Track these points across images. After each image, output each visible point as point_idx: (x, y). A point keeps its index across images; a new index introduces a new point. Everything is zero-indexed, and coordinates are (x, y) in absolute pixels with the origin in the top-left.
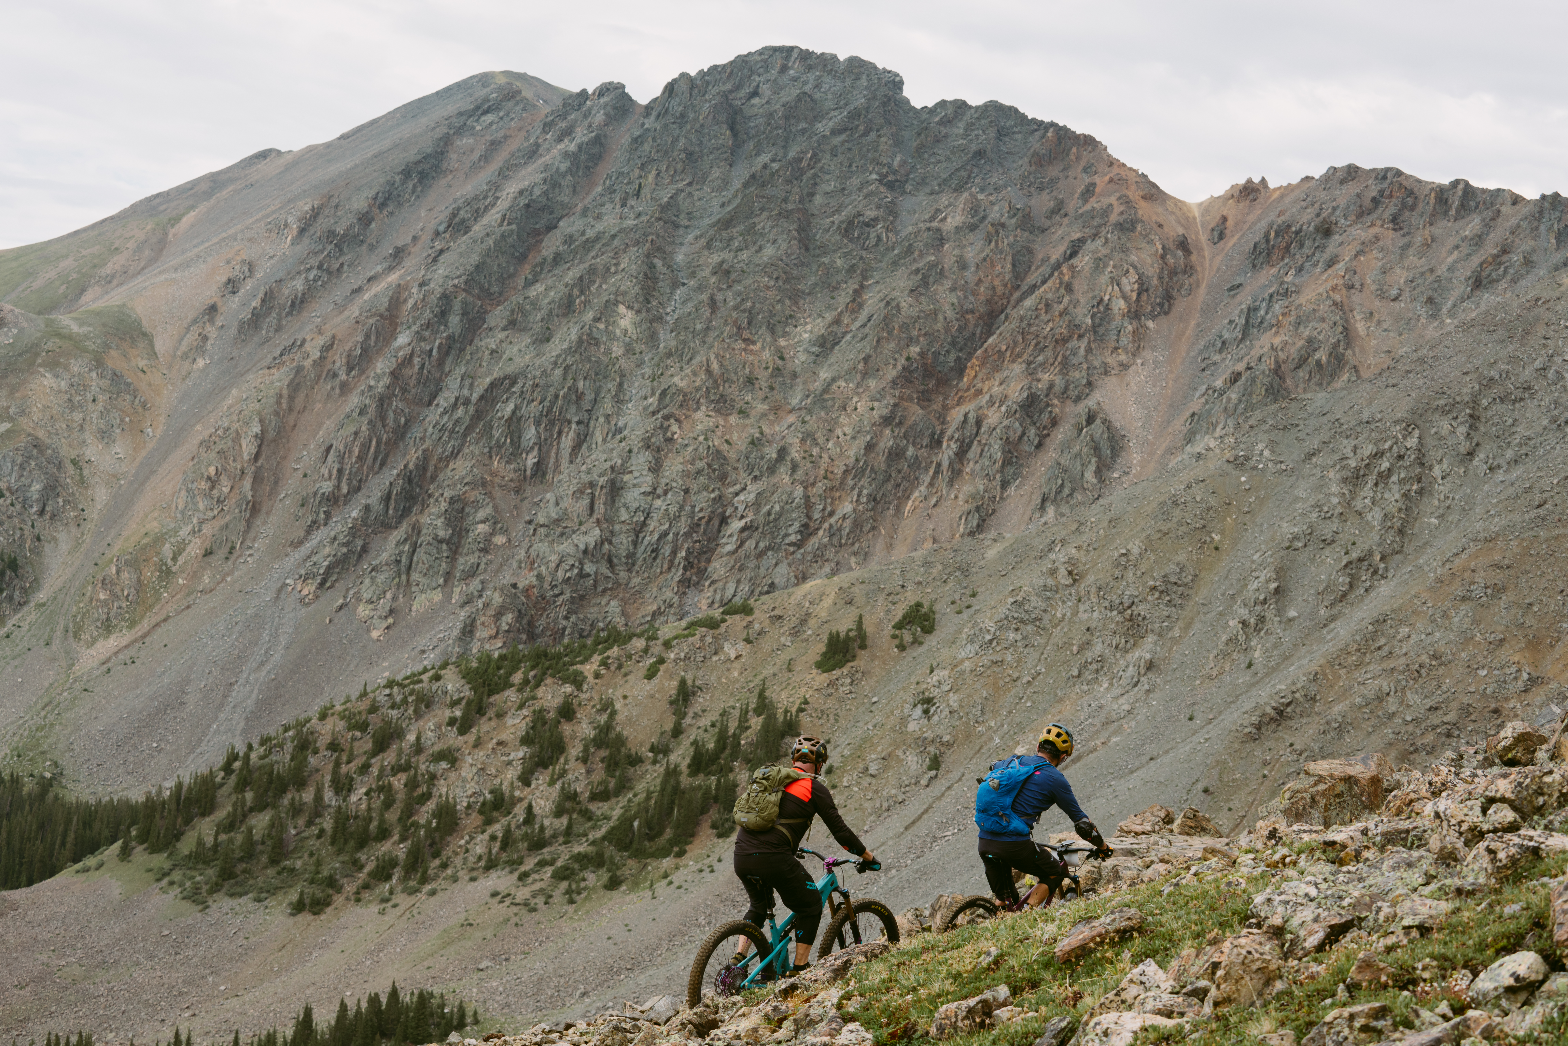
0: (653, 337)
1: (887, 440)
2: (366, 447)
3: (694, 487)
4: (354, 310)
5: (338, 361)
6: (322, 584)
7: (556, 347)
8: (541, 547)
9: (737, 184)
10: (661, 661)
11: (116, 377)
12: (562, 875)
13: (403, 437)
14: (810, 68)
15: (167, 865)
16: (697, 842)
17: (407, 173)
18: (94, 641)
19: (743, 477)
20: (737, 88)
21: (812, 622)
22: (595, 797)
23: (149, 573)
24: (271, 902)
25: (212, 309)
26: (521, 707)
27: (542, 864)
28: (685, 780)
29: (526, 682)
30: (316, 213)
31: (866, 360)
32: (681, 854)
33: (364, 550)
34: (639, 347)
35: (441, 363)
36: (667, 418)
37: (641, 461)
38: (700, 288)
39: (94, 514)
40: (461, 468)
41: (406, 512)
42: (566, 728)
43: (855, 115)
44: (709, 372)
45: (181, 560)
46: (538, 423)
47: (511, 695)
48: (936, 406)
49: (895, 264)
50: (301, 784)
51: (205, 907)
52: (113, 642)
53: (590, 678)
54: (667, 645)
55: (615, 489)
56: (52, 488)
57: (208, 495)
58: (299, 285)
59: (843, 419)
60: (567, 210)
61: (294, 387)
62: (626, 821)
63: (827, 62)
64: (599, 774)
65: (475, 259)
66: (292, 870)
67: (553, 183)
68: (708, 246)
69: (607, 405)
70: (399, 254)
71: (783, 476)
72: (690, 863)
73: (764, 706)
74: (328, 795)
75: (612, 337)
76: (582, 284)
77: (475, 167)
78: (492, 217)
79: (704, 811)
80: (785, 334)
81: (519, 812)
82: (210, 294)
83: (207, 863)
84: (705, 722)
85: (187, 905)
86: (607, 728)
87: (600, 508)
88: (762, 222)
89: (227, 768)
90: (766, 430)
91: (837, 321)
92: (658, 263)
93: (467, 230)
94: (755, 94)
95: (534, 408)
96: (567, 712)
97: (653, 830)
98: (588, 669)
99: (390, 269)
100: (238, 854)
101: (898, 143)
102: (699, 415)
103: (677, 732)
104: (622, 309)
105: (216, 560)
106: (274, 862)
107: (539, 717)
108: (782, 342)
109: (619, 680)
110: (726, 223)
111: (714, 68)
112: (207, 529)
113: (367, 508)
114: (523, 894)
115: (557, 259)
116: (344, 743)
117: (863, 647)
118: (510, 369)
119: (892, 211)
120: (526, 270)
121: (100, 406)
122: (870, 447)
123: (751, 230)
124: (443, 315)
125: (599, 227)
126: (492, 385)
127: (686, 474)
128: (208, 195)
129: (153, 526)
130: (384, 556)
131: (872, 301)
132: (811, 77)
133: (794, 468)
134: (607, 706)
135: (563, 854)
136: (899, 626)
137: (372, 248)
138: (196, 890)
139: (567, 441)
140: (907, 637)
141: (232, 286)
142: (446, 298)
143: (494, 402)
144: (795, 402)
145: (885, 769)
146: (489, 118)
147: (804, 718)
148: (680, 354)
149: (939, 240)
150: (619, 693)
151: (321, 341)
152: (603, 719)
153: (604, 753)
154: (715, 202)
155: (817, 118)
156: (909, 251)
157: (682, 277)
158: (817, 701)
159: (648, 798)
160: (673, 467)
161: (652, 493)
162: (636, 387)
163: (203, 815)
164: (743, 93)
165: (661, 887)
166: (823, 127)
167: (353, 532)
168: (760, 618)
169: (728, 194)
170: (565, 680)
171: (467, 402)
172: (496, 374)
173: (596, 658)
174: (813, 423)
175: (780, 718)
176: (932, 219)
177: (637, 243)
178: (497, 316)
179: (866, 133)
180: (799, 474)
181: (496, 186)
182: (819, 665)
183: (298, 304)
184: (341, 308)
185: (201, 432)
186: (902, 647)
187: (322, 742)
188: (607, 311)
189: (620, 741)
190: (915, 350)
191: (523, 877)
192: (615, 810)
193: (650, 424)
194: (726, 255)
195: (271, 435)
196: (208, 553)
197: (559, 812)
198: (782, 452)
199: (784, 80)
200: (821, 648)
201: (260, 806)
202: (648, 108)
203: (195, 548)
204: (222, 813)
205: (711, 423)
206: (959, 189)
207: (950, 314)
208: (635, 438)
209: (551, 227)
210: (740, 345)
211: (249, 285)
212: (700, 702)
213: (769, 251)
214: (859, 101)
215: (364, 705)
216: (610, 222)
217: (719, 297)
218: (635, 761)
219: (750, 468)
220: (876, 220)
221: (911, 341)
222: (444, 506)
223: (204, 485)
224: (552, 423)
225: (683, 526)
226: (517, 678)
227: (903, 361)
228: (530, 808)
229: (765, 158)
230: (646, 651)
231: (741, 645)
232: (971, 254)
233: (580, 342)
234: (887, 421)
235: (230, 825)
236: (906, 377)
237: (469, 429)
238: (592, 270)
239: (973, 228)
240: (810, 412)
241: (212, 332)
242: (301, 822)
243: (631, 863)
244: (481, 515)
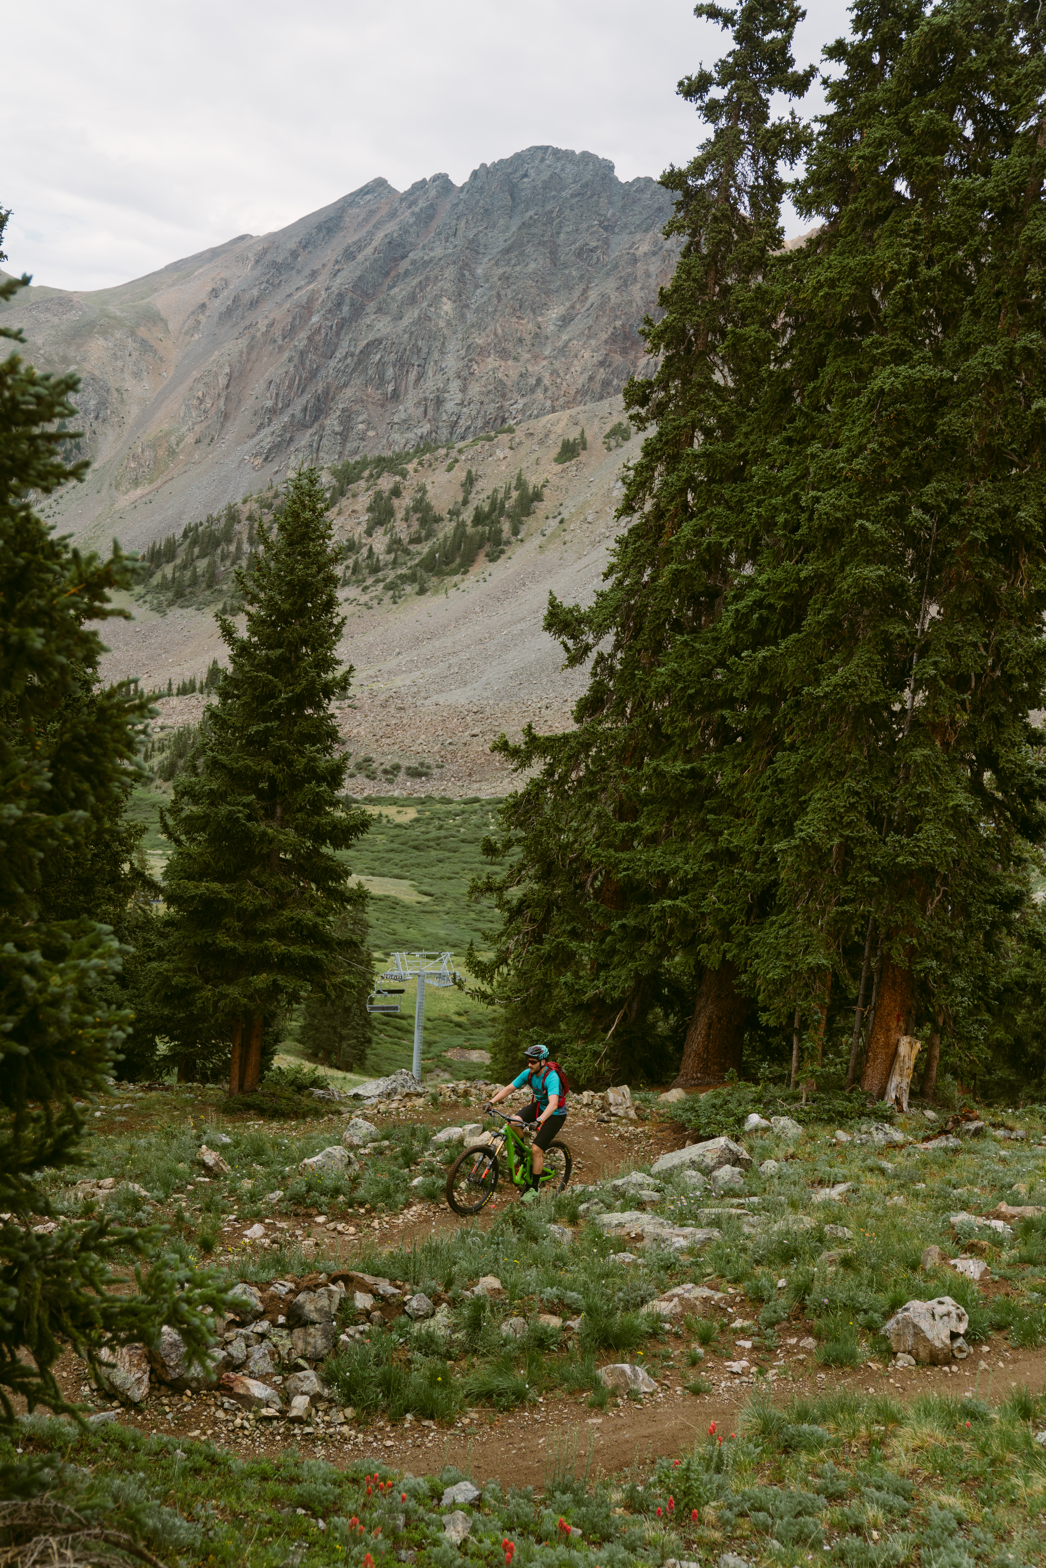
0: (463, 316)
1: (602, 374)
2: (292, 380)
3: (486, 400)
4: (287, 305)
5: (277, 332)
6: (266, 459)
7: (406, 321)
8: (396, 436)
9: (514, 229)
10: (456, 461)
11: (143, 342)
12: (390, 587)
13: (315, 376)
14: (558, 159)
15: (143, 592)
16: (476, 565)
17: (319, 228)
18: (128, 491)
19: (515, 396)
20: (515, 172)
21: (552, 436)
22: (412, 541)
23: (161, 452)
24: (207, 610)
25: (203, 306)
26: (368, 490)
27: (377, 581)
28: (470, 530)
29: (371, 476)
30: (265, 251)
31: (589, 328)
32: (465, 573)
33: (291, 439)
34: (454, 323)
35: (338, 334)
36: (470, 361)
37: (455, 385)
38: (491, 288)
39: (130, 420)
40: (348, 392)
41: (317, 418)
42: (396, 502)
43: (586, 185)
44: (495, 334)
45: (181, 446)
46: (394, 366)
47: (362, 483)
48: (631, 357)
49: (608, 274)
50: (229, 541)
51: (164, 614)
52: (139, 492)
53: (412, 472)
54: (460, 451)
55: (439, 402)
56: (103, 404)
57: (197, 408)
58: (255, 292)
59: (576, 362)
60: (413, 247)
61: (251, 348)
62: (432, 554)
63: (568, 155)
64: (416, 526)
65: (358, 273)
66: (221, 591)
67: (405, 230)
68: (497, 264)
69: (436, 355)
70: (314, 274)
71: (539, 395)
72: (471, 577)
73: (521, 484)
74: (246, 547)
75: (439, 317)
76: (422, 286)
77: (360, 225)
78: (369, 250)
79: (480, 547)
80: (542, 315)
81: (365, 551)
82: (202, 297)
83: (168, 589)
84: (483, 496)
85: (153, 614)
86: (422, 500)
87: (430, 412)
88: (529, 249)
89: (185, 535)
90: (530, 369)
91: (573, 307)
92: (466, 273)
93: (354, 258)
94: (525, 175)
95: (393, 357)
96: (396, 492)
97: (448, 559)
98: (410, 467)
99: (309, 283)
100: (187, 583)
101: (610, 203)
102: (490, 360)
103: (465, 502)
104: (444, 299)
105: (203, 446)
106: (209, 586)
107: (379, 495)
108: (540, 319)
109: (430, 472)
110: (507, 251)
111: (501, 161)
112: (197, 427)
113: (293, 415)
114: (364, 598)
115: (407, 273)
116: (257, 516)
117: (584, 448)
118: (378, 336)
119: (606, 242)
120: (388, 281)
121: (133, 358)
122: (591, 378)
123: (522, 253)
124: (339, 305)
125: (432, 254)
126: (368, 345)
127: (481, 393)
128: (210, 260)
129: (165, 427)
130: (303, 443)
131: (593, 296)
132: (559, 165)
133: (546, 390)
134: (422, 489)
135: (391, 575)
136: (608, 436)
137: (299, 272)
138: (160, 604)
139: (412, 376)
140: (613, 443)
141: (215, 293)
142: (341, 295)
143: (369, 354)
144: (547, 353)
145: (597, 519)
146: (369, 197)
147: (546, 492)
148: (479, 326)
149: (635, 260)
150: (430, 480)
151: (266, 322)
152: (419, 495)
153: (419, 515)
154: (501, 239)
155: (563, 189)
156: (616, 267)
157: (481, 282)
158: (554, 480)
159: (445, 540)
160: (475, 389)
161: (461, 404)
162: (453, 345)
163: (168, 562)
164: (518, 175)
165: (452, 592)
166: (565, 194)
167: (284, 428)
168: (519, 434)
169: (508, 235)
170: (395, 474)
171: (352, 355)
172: (371, 338)
173: (416, 461)
174: (557, 364)
175: (531, 491)
176: (631, 248)
177: (454, 263)
178: (371, 307)
179: (591, 197)
180: (549, 393)
181: (371, 234)
182: (556, 460)
183: (254, 304)
184: (279, 305)
185: (195, 374)
186: (609, 449)
187: (243, 517)
188: (435, 301)
189: (429, 508)
190: (618, 323)
191: (365, 589)
192: (424, 549)
193: (461, 364)
194: (508, 269)
195: (236, 374)
196: (198, 441)
197: (389, 552)
198: (539, 381)
199: (543, 167)
200: (558, 450)
201: (202, 555)
202: (462, 188)
203: (190, 439)
204: (178, 561)
205: (497, 364)
206: (646, 231)
207: (640, 303)
208: (451, 373)
209: (404, 257)
210: (515, 320)
211: (226, 293)
212: (479, 485)
213: (532, 266)
214: (587, 177)
215: (270, 494)
216: (438, 252)
217: (503, 293)
218: (438, 520)
219: (519, 390)
220: (597, 247)
221: (616, 317)
222: (338, 413)
223: (195, 402)
224: (402, 365)
225: (480, 423)
226: (366, 473)
227: (611, 330)
228: (371, 548)
229: (531, 213)
230: (447, 455)
231: (507, 451)
232: (653, 269)
233: (420, 318)
234: (602, 364)
235: (184, 567)
236: (613, 339)
237: (354, 370)
238: (427, 278)
239: (654, 254)
240: (555, 358)
241: (202, 318)
242: (228, 563)
243: (434, 579)
244: (360, 419)
